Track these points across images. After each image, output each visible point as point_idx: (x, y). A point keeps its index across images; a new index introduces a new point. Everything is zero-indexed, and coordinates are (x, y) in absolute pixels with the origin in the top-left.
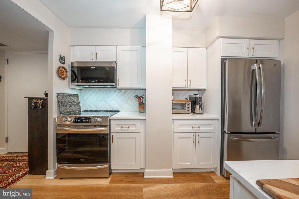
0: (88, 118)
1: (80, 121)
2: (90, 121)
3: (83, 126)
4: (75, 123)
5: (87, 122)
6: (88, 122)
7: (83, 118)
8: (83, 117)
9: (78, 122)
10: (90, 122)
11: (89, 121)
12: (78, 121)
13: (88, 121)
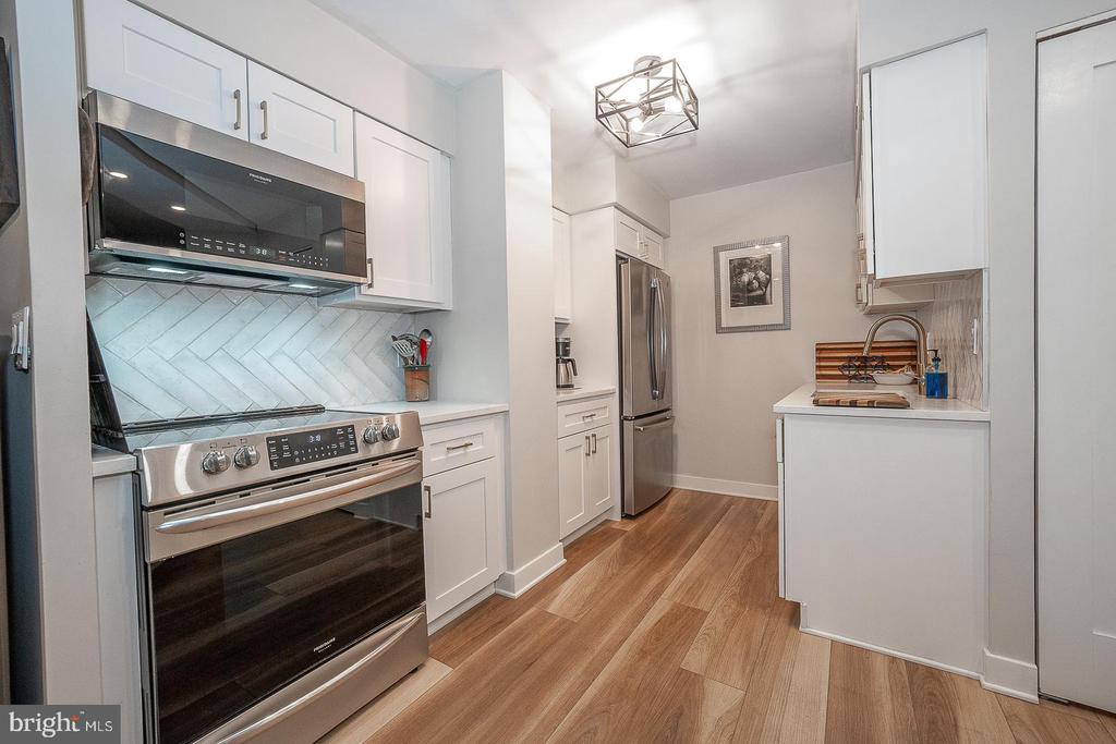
0: (340, 432)
1: (307, 455)
2: (352, 443)
3: (321, 478)
4: (279, 467)
5: (342, 452)
6: (346, 451)
7: (318, 438)
8: (314, 433)
9: (297, 460)
10: (353, 449)
11: (347, 444)
12: (293, 457)
13: (342, 445)
